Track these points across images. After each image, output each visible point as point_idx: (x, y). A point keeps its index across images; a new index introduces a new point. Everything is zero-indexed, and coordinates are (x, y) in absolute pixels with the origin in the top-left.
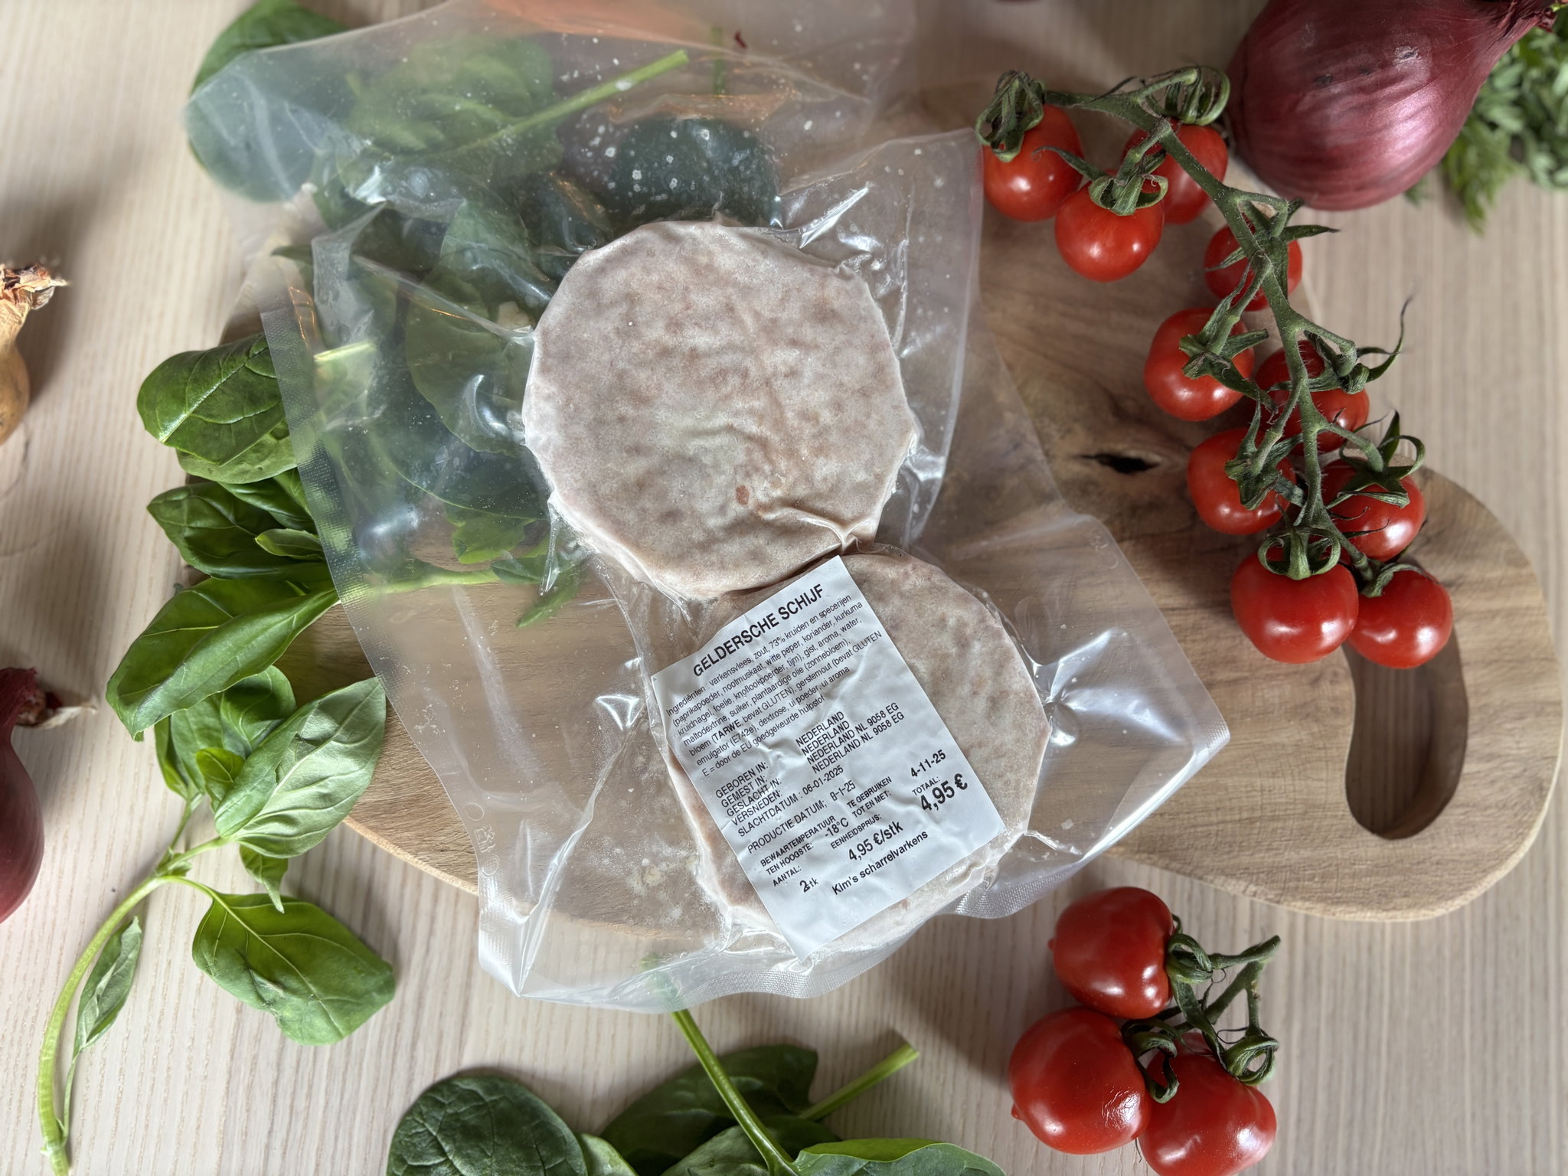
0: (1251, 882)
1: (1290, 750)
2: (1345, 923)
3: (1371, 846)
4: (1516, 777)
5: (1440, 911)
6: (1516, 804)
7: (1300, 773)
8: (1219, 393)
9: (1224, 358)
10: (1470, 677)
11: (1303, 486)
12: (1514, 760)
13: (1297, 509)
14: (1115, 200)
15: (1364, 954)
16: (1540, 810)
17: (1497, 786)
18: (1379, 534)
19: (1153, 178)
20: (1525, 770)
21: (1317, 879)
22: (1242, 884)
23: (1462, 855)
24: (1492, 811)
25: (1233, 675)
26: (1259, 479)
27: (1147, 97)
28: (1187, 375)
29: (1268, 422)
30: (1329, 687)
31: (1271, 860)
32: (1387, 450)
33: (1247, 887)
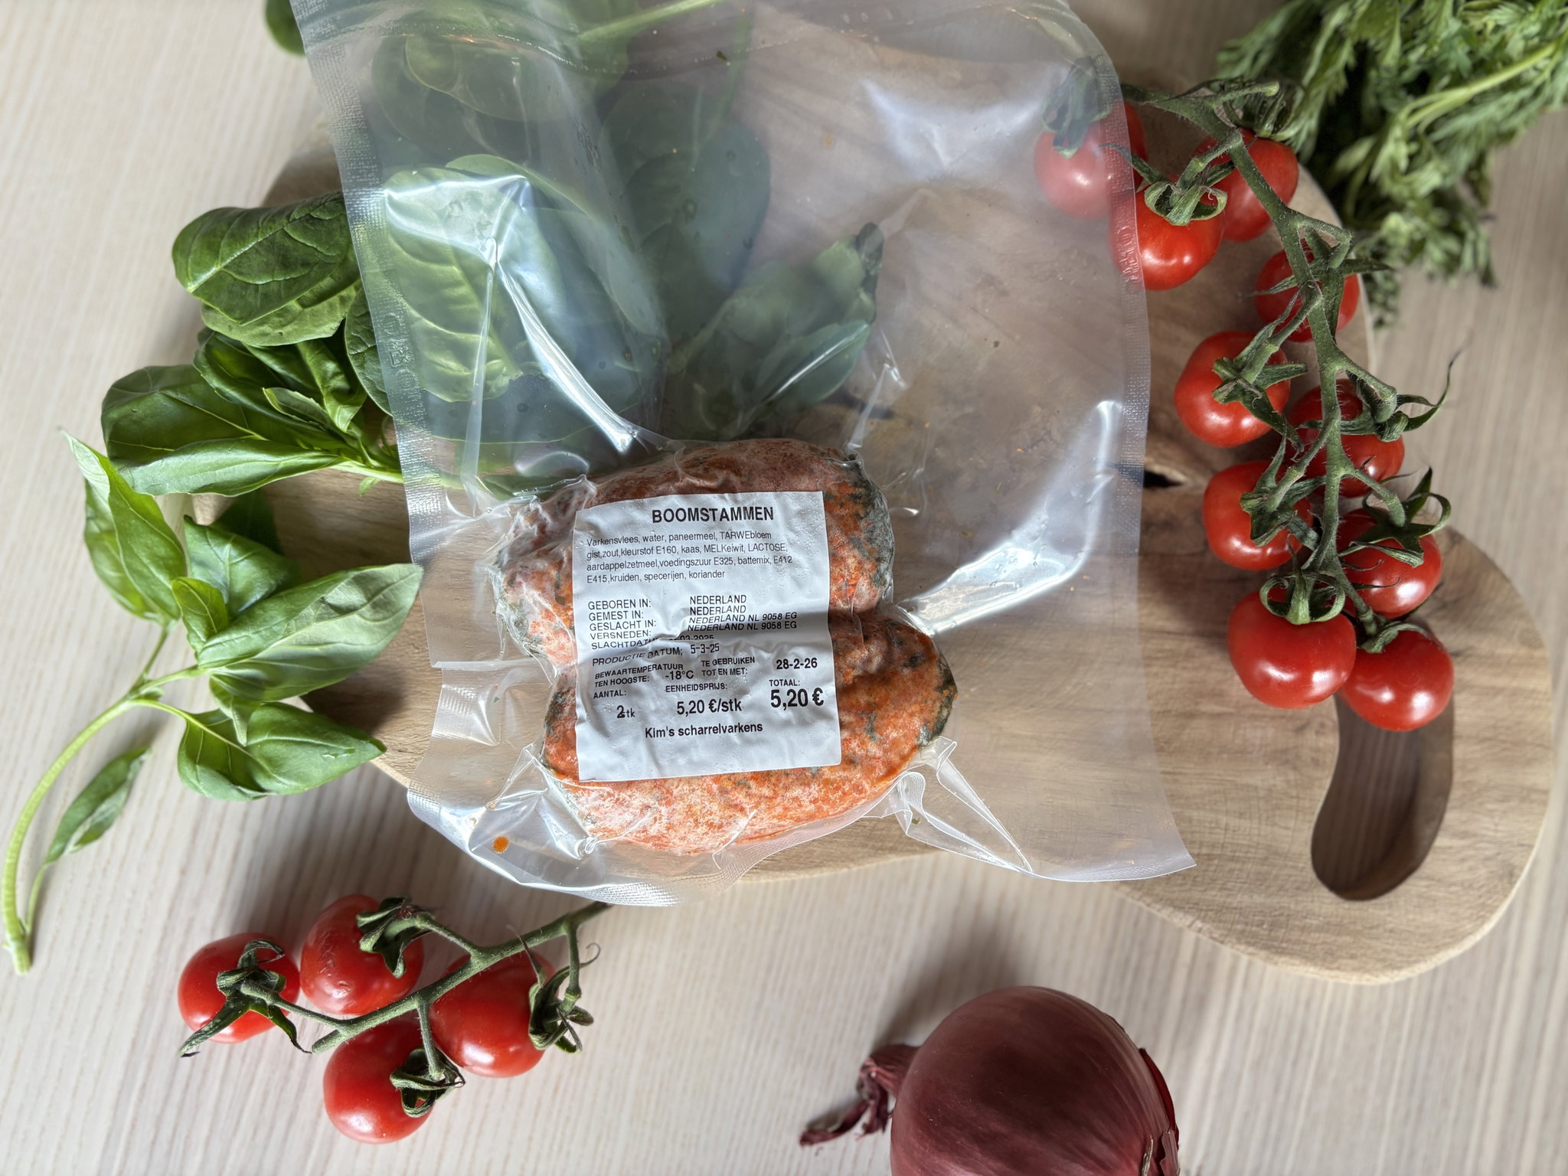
0: (1198, 918)
1: (1262, 793)
2: (1288, 976)
3: (1326, 903)
4: (1488, 859)
5: (1385, 979)
6: (1482, 886)
7: (1268, 818)
8: (1248, 422)
9: (1257, 387)
10: (1460, 751)
11: (1319, 531)
12: (1489, 842)
13: (1309, 552)
14: (1172, 208)
15: (1301, 1009)
16: (1506, 896)
17: (1466, 865)
18: (1389, 590)
19: (1211, 191)
20: (1498, 854)
21: (1265, 926)
22: (1189, 919)
23: (1418, 927)
24: (1457, 888)
25: (1217, 709)
26: (1273, 516)
27: (1225, 104)
28: (1217, 399)
29: (1293, 459)
30: (1314, 737)
31: (1222, 900)
32: (1412, 506)
33: (1193, 922)
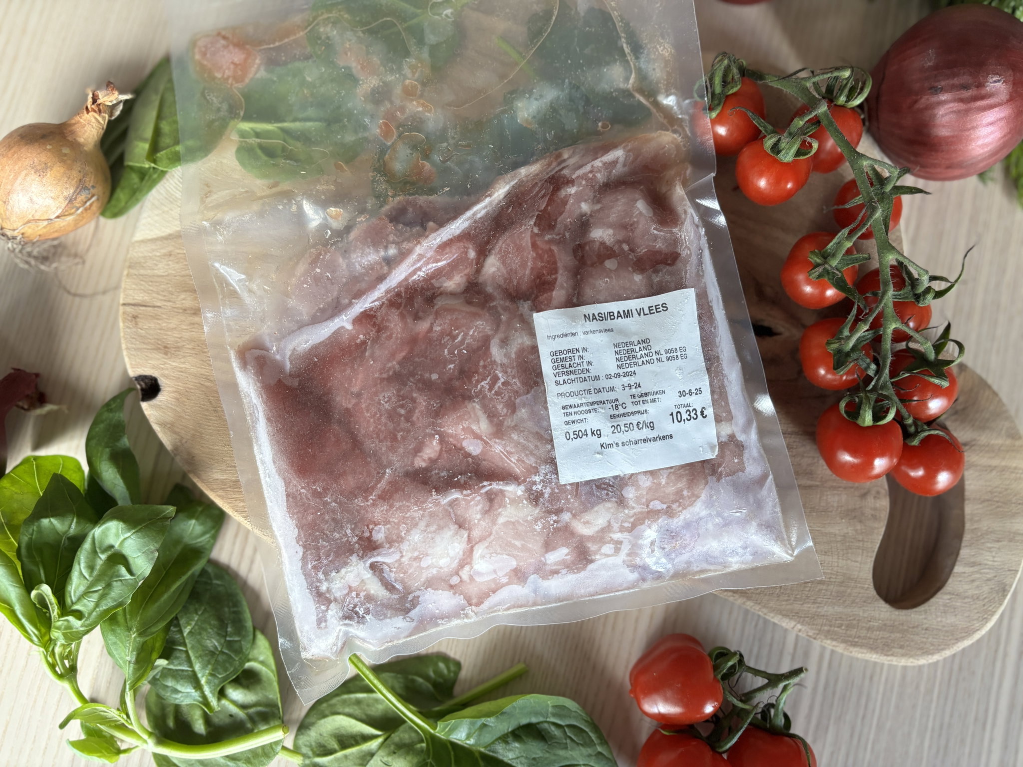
0: (799, 622)
1: (839, 538)
2: (857, 659)
3: (883, 611)
4: (989, 580)
5: (922, 661)
6: (985, 598)
7: (843, 555)
8: (830, 293)
9: (837, 270)
10: (969, 509)
11: (877, 364)
12: (989, 569)
13: (870, 379)
14: (781, 151)
15: (867, 680)
16: (1001, 605)
17: (975, 584)
18: (923, 403)
19: (809, 139)
20: (995, 577)
21: (843, 628)
22: (793, 623)
23: (944, 626)
24: (969, 600)
25: (809, 483)
26: (848, 354)
27: (814, 83)
28: (811, 277)
29: (861, 317)
30: (873, 501)
31: (814, 610)
32: (938, 347)
33: (795, 625)
